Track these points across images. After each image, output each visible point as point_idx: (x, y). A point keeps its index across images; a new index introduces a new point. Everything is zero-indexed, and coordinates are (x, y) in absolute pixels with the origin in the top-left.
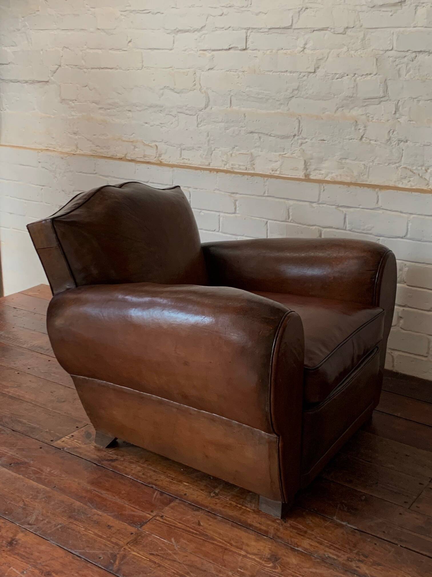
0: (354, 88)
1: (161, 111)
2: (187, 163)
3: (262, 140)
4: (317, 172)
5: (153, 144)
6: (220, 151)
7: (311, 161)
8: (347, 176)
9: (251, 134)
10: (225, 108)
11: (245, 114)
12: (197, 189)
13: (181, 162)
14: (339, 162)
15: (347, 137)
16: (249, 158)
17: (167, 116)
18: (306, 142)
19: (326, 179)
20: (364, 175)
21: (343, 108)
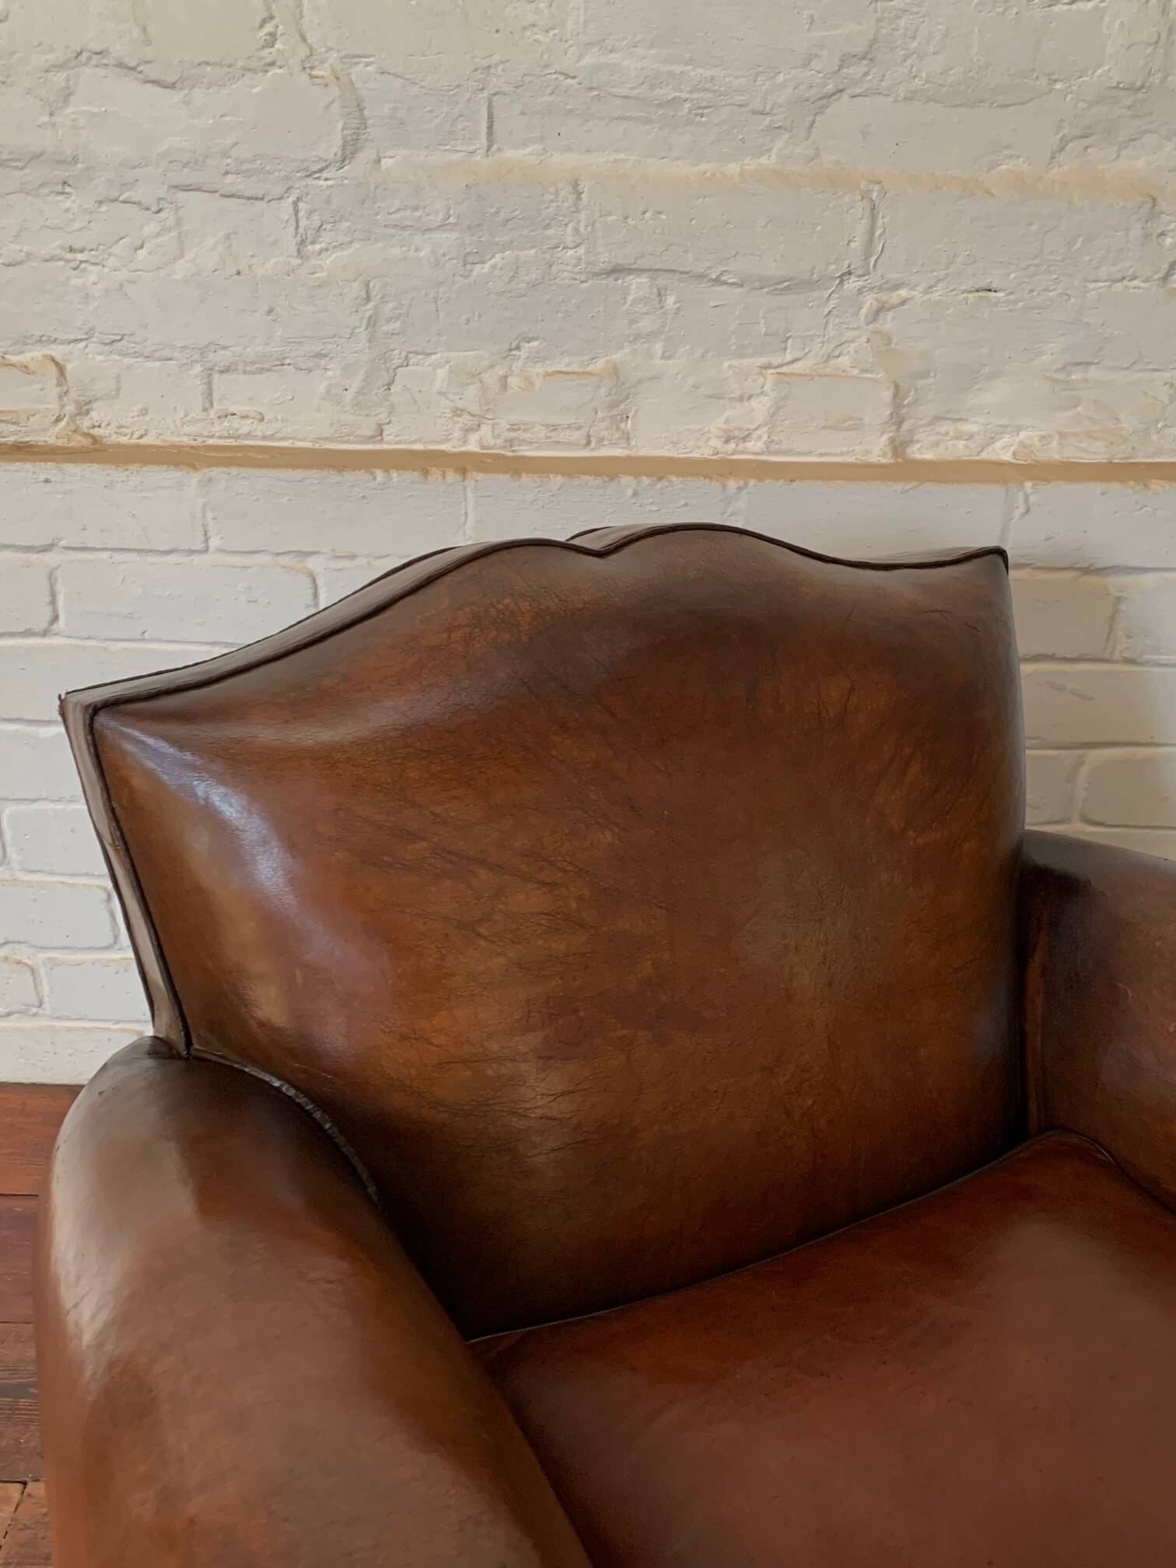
0: (1157, 42)
1: (65, 183)
2: (248, 435)
3: (670, 301)
4: (943, 430)
5: (33, 355)
6: (436, 366)
7: (920, 383)
8: (1090, 436)
9: (611, 279)
10: (456, 157)
11: (575, 184)
12: (353, 557)
13: (216, 434)
14: (1057, 381)
15: (1103, 272)
16: (603, 391)
17: (104, 208)
18: (904, 302)
19: (984, 456)
20: (1165, 426)
21: (1086, 142)
